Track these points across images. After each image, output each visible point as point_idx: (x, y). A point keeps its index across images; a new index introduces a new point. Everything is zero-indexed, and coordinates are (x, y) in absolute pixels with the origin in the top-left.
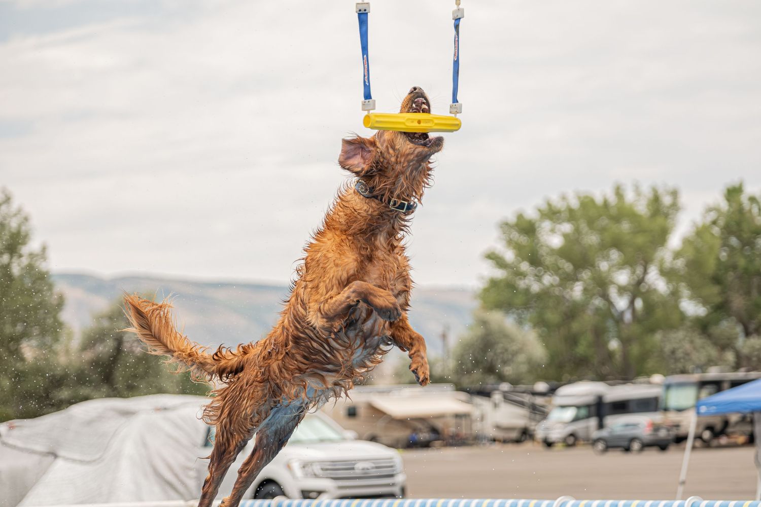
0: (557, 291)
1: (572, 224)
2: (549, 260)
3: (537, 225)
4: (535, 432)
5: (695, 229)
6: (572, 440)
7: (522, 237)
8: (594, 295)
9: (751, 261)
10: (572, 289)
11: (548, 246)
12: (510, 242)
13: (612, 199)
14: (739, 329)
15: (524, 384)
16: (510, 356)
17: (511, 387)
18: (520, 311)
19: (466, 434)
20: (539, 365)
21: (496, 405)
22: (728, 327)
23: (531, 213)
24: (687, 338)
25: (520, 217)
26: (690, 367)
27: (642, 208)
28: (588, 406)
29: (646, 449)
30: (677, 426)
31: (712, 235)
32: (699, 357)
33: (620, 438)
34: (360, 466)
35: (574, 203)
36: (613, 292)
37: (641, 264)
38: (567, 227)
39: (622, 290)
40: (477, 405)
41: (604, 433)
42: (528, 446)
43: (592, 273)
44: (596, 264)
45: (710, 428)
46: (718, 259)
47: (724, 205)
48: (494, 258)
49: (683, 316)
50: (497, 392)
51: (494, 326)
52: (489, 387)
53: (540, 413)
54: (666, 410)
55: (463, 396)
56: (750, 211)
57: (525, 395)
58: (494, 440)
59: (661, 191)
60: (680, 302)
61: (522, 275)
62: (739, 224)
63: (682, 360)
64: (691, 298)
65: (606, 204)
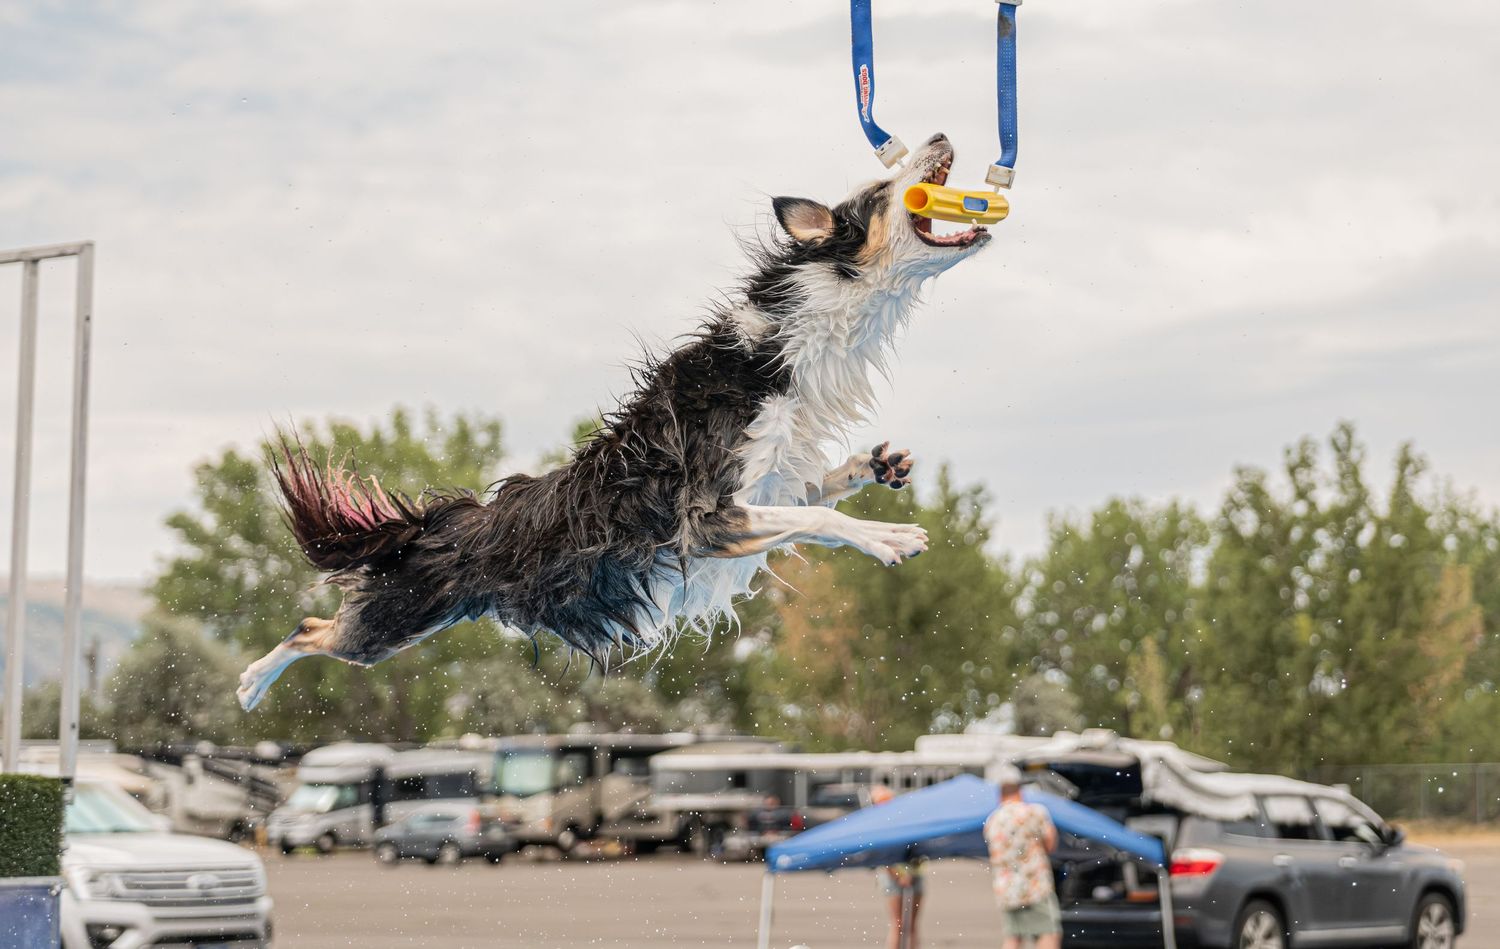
0: (285, 586)
3: (259, 474)
4: (259, 830)
6: (329, 844)
7: (232, 492)
12: (210, 501)
13: (389, 434)
15: (233, 744)
16: (208, 696)
17: (215, 750)
18: (225, 618)
21: (190, 780)
23: (250, 453)
24: (508, 675)
25: (230, 457)
27: (439, 451)
28: (356, 785)
29: (466, 860)
30: (518, 822)
34: (194, 881)
35: (326, 438)
40: (155, 778)
41: (384, 833)
45: (573, 827)
48: (180, 523)
51: (183, 643)
52: (179, 748)
53: (267, 796)
54: (501, 795)
55: (134, 762)
57: (239, 763)
59: (471, 423)
61: (233, 557)
65: (377, 439)
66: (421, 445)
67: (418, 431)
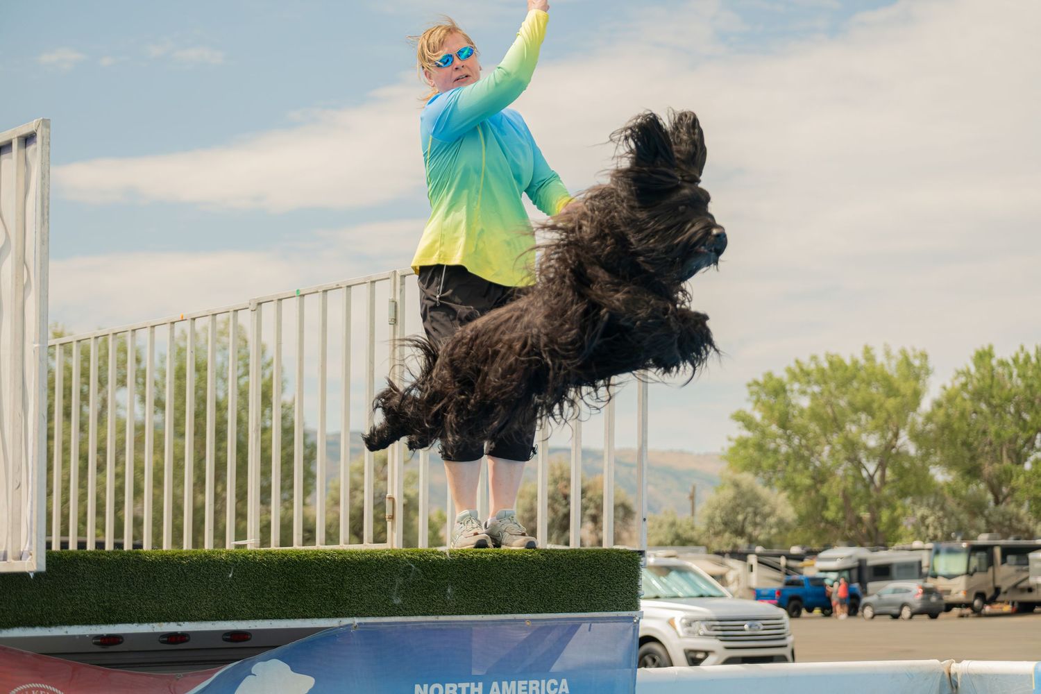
1: (821, 386)
2: (798, 421)
3: (787, 388)
5: (944, 393)
7: (772, 399)
8: (843, 459)
10: (819, 454)
11: (798, 408)
12: (758, 404)
13: (862, 361)
14: (989, 496)
16: (761, 519)
17: (765, 551)
18: (767, 475)
21: (751, 569)
23: (781, 374)
25: (769, 376)
27: (893, 369)
28: (849, 570)
29: (917, 616)
30: (947, 593)
31: (963, 399)
33: (890, 605)
35: (824, 364)
36: (863, 455)
37: (891, 429)
38: (816, 389)
39: (871, 454)
43: (841, 436)
44: (845, 427)
45: (981, 595)
47: (973, 369)
48: (741, 418)
50: (752, 556)
51: (746, 488)
54: (933, 576)
56: (1001, 376)
57: (780, 559)
59: (910, 353)
60: (929, 470)
61: (773, 437)
62: (990, 388)
65: (855, 364)
66: (882, 368)
67: (880, 359)
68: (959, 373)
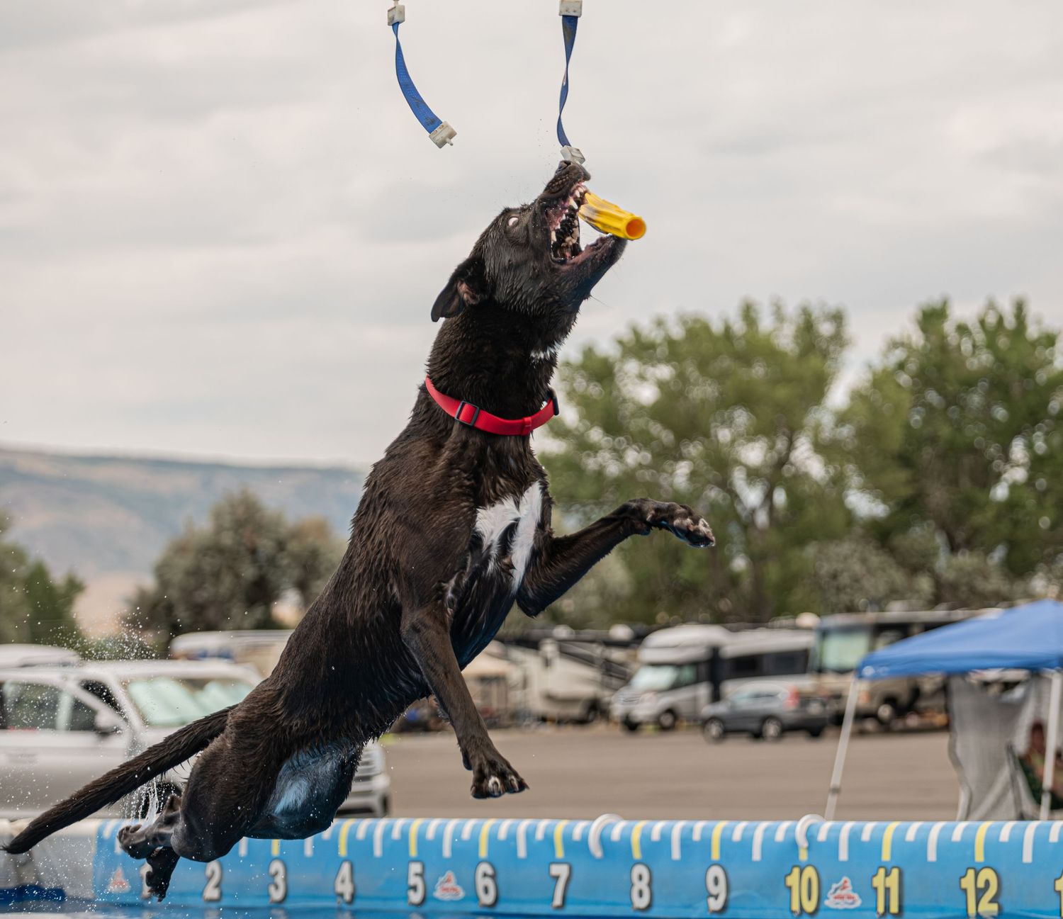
0: (647, 475)
1: (672, 366)
2: (635, 424)
3: (616, 369)
4: (611, 707)
5: (869, 376)
6: (669, 721)
7: (591, 386)
8: (709, 482)
9: (959, 429)
10: (672, 474)
11: (634, 403)
12: (572, 397)
13: (739, 327)
14: (940, 540)
15: (591, 628)
17: (572, 634)
18: (588, 509)
19: (498, 710)
20: (618, 598)
21: (547, 663)
22: (924, 535)
23: (607, 348)
24: (857, 554)
25: (590, 353)
26: (861, 601)
27: (786, 340)
28: (694, 664)
29: (788, 734)
30: (838, 696)
31: (899, 386)
32: (875, 585)
33: (746, 716)
35: (677, 332)
36: (738, 477)
37: (784, 434)
38: (665, 372)
39: (753, 475)
40: (514, 662)
41: (721, 709)
42: (599, 728)
43: (704, 446)
44: (712, 431)
45: (890, 700)
46: (907, 427)
47: (917, 338)
49: (850, 517)
50: (548, 641)
52: (536, 632)
53: (617, 675)
54: (821, 671)
56: (959, 347)
57: (594, 645)
58: (544, 719)
59: (816, 313)
60: (847, 496)
61: (593, 449)
62: (940, 368)
63: (848, 590)
64: (863, 488)
65: (728, 333)
66: (768, 337)
67: (766, 323)
68: (895, 345)
